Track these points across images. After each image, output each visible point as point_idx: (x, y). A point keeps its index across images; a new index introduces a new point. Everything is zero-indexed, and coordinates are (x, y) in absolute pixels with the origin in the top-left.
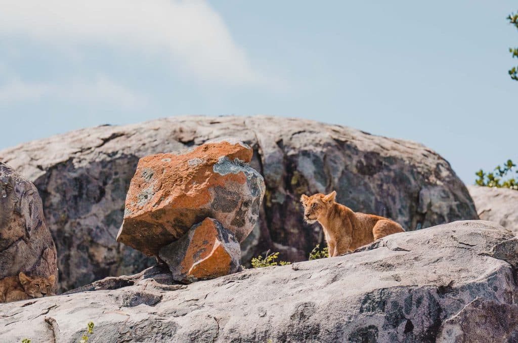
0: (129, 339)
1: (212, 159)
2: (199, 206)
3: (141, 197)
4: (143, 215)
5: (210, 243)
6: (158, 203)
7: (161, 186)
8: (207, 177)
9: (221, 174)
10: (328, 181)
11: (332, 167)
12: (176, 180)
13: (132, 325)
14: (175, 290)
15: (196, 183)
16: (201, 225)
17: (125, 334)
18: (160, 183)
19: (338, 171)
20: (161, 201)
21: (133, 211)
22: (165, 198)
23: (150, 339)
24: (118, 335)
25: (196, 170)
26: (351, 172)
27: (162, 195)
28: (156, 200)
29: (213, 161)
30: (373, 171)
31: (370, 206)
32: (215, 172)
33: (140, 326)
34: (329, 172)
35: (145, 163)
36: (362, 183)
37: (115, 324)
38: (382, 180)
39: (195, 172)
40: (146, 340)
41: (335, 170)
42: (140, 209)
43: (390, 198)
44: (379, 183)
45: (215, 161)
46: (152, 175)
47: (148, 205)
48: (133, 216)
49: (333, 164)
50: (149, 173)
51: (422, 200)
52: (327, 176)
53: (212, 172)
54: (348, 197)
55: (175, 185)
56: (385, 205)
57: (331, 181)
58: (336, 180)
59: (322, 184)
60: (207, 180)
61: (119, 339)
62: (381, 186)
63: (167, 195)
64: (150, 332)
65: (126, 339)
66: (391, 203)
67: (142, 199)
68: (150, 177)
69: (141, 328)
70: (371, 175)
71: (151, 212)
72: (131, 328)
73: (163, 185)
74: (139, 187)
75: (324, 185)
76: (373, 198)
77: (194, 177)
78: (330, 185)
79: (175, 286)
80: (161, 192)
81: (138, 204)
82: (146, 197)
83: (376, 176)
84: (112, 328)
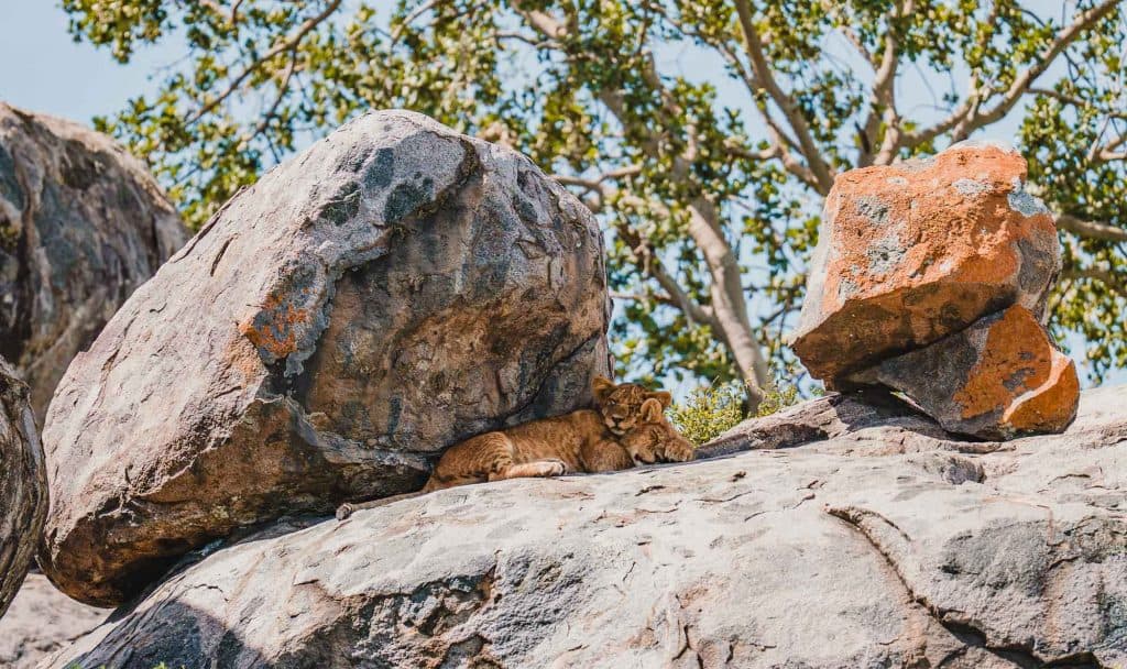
0: (1070, 557)
1: (1002, 183)
2: (1001, 279)
3: (875, 257)
4: (890, 294)
5: (1040, 356)
6: (922, 270)
7: (920, 236)
8: (1002, 219)
9: (1024, 215)
10: (26, 198)
11: (28, 169)
12: (950, 225)
13: (1068, 528)
14: (985, 453)
15: (987, 231)
16: (1002, 318)
17: (1059, 545)
18: (915, 230)
19: (37, 178)
20: (926, 265)
21: (862, 284)
22: (934, 259)
23: (1116, 557)
24: (1045, 549)
25: (979, 204)
26: (55, 181)
27: (928, 254)
28: (916, 264)
29: (1004, 187)
30: (85, 180)
31: (92, 253)
32: (1014, 209)
33: (1084, 530)
34: (24, 182)
35: (853, 185)
36: (75, 205)
37: (1029, 524)
38: (102, 200)
39: (979, 208)
40: (1109, 558)
41: (33, 175)
42: (879, 282)
43: (121, 239)
44: (99, 205)
45: (1009, 188)
46: (884, 211)
47: (899, 274)
48: (864, 296)
49: (28, 164)
50: (876, 208)
51: (162, 244)
52: (23, 189)
53: (1009, 210)
54: (58, 232)
55: (950, 233)
56: (116, 251)
57: (29, 200)
58: (38, 198)
59: (14, 203)
60: (1003, 225)
61: (1049, 557)
62: (102, 212)
63: (937, 254)
64: (1111, 543)
65: (1065, 557)
66: (124, 248)
67: (878, 260)
68: (881, 215)
69: (1089, 534)
70: (85, 188)
71: (909, 288)
72: (1068, 533)
73: (924, 233)
74: (860, 234)
75: (20, 207)
76: (96, 236)
77: (980, 222)
78: (29, 207)
79: (986, 444)
80: (922, 249)
81: (871, 272)
82: (885, 257)
83: (92, 190)
84: (1023, 531)
